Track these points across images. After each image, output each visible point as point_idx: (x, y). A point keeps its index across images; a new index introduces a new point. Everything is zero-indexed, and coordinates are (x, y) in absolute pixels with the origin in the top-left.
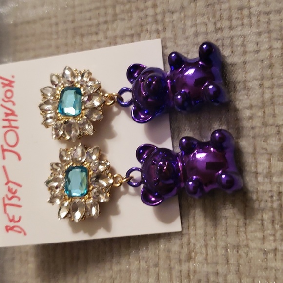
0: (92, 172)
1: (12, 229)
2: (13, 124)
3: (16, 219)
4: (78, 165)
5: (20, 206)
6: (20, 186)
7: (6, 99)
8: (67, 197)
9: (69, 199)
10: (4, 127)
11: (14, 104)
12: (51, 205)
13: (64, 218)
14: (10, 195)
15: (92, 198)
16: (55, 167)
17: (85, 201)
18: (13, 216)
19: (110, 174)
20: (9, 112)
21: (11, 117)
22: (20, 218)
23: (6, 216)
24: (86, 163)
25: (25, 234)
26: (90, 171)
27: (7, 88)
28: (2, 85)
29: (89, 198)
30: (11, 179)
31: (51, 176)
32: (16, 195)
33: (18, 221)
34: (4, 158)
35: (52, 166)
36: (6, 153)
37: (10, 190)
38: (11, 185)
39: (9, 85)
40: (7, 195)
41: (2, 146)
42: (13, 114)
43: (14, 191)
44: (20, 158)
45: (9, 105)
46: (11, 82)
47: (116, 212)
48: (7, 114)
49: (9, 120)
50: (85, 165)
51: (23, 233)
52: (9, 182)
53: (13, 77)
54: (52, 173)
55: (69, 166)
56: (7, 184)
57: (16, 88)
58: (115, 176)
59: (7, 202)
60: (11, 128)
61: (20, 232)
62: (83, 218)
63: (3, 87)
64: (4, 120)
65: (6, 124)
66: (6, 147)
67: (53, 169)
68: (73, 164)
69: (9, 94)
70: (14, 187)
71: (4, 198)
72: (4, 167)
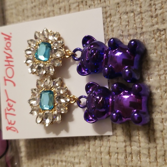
0: (56, 94)
1: (10, 128)
2: (11, 63)
3: (13, 122)
4: (48, 90)
5: (14, 115)
6: (14, 102)
7: (7, 48)
8: (41, 110)
9: (42, 111)
10: (6, 65)
11: (11, 51)
12: (32, 115)
13: (40, 123)
14: (9, 108)
15: (56, 111)
16: (34, 91)
17: (52, 113)
18: (11, 121)
19: (68, 95)
20: (8, 56)
21: (10, 59)
22: (15, 122)
23: (6, 120)
24: (53, 88)
25: (18, 132)
26: (55, 94)
27: (8, 41)
28: (5, 39)
29: (55, 110)
30: (10, 98)
31: (32, 97)
32: (13, 107)
33: (13, 124)
34: (6, 85)
35: (32, 90)
36: (7, 82)
37: (9, 105)
38: (9, 102)
39: (9, 39)
40: (7, 108)
41: (4, 77)
42: (11, 57)
43: (11, 105)
44: (15, 85)
45: (8, 52)
46: (10, 37)
47: (72, 120)
48: (7, 57)
49: (8, 61)
50: (52, 90)
51: (16, 131)
52: (8, 100)
53: (11, 34)
54: (32, 95)
55: (42, 90)
56: (7, 101)
57: (13, 41)
58: (71, 96)
59: (7, 112)
60: (10, 66)
61: (15, 131)
62: (51, 123)
63: (5, 40)
64: (6, 61)
65: (7, 63)
66: (7, 78)
67: (33, 92)
68: (45, 89)
69: (8, 45)
70: (11, 103)
71: (5, 110)
72: (6, 91)
